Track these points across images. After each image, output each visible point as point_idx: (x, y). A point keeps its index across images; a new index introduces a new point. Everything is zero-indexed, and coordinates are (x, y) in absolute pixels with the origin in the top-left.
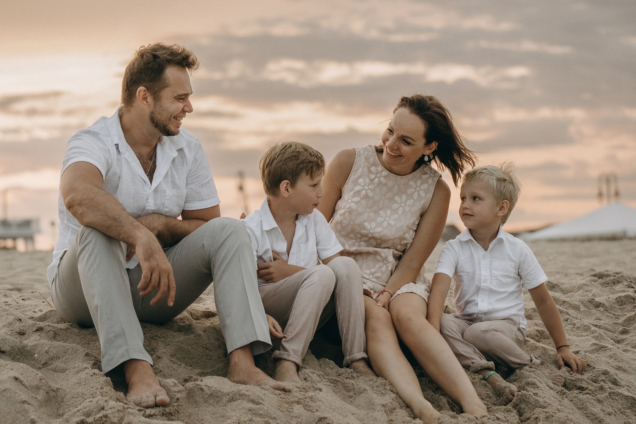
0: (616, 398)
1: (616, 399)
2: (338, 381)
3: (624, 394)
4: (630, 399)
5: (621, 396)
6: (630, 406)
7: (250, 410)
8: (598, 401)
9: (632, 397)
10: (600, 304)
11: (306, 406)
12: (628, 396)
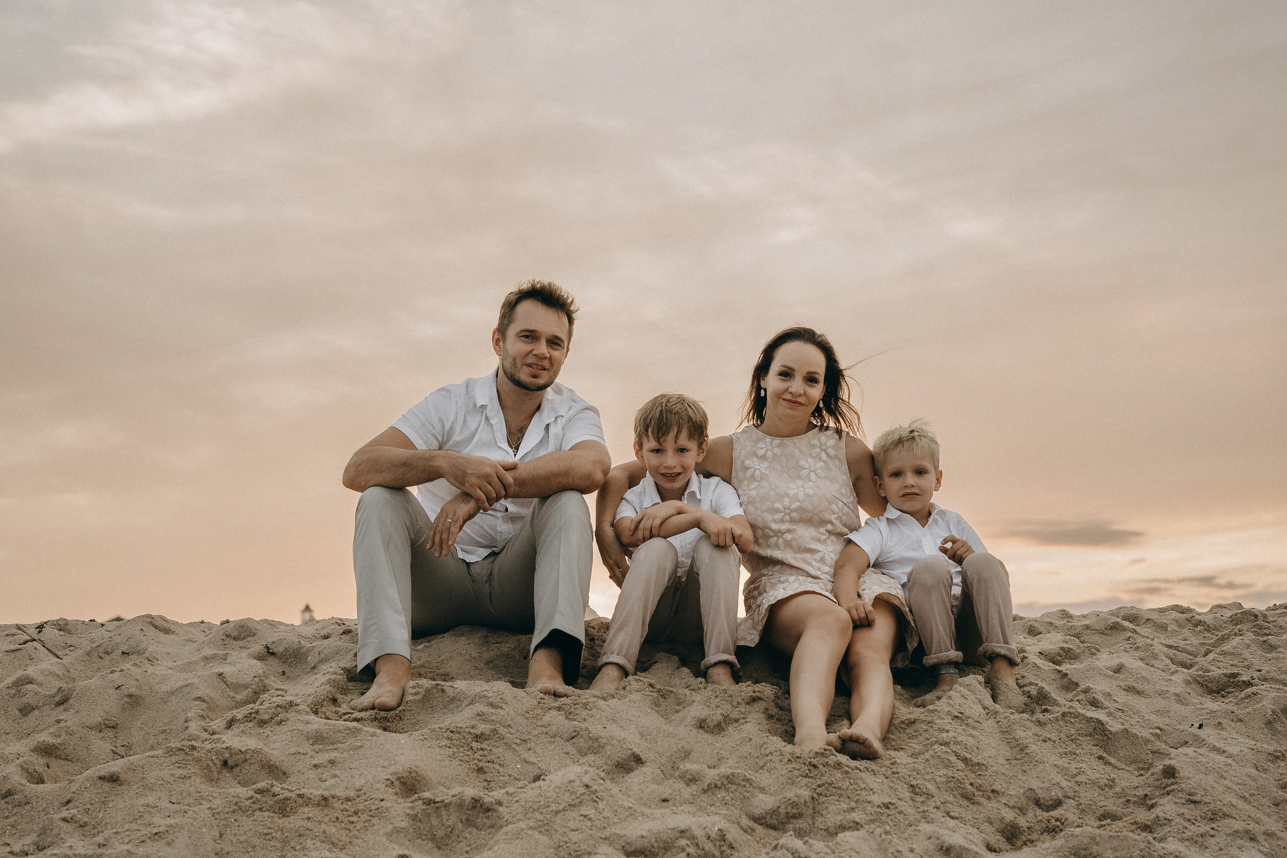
0: (1073, 720)
1: (1071, 722)
2: (672, 691)
3: (1087, 715)
4: (1094, 722)
5: (1081, 718)
6: (1092, 731)
7: (478, 715)
8: (1037, 724)
9: (1097, 719)
10: (1201, 621)
11: (570, 713)
12: (1091, 718)
